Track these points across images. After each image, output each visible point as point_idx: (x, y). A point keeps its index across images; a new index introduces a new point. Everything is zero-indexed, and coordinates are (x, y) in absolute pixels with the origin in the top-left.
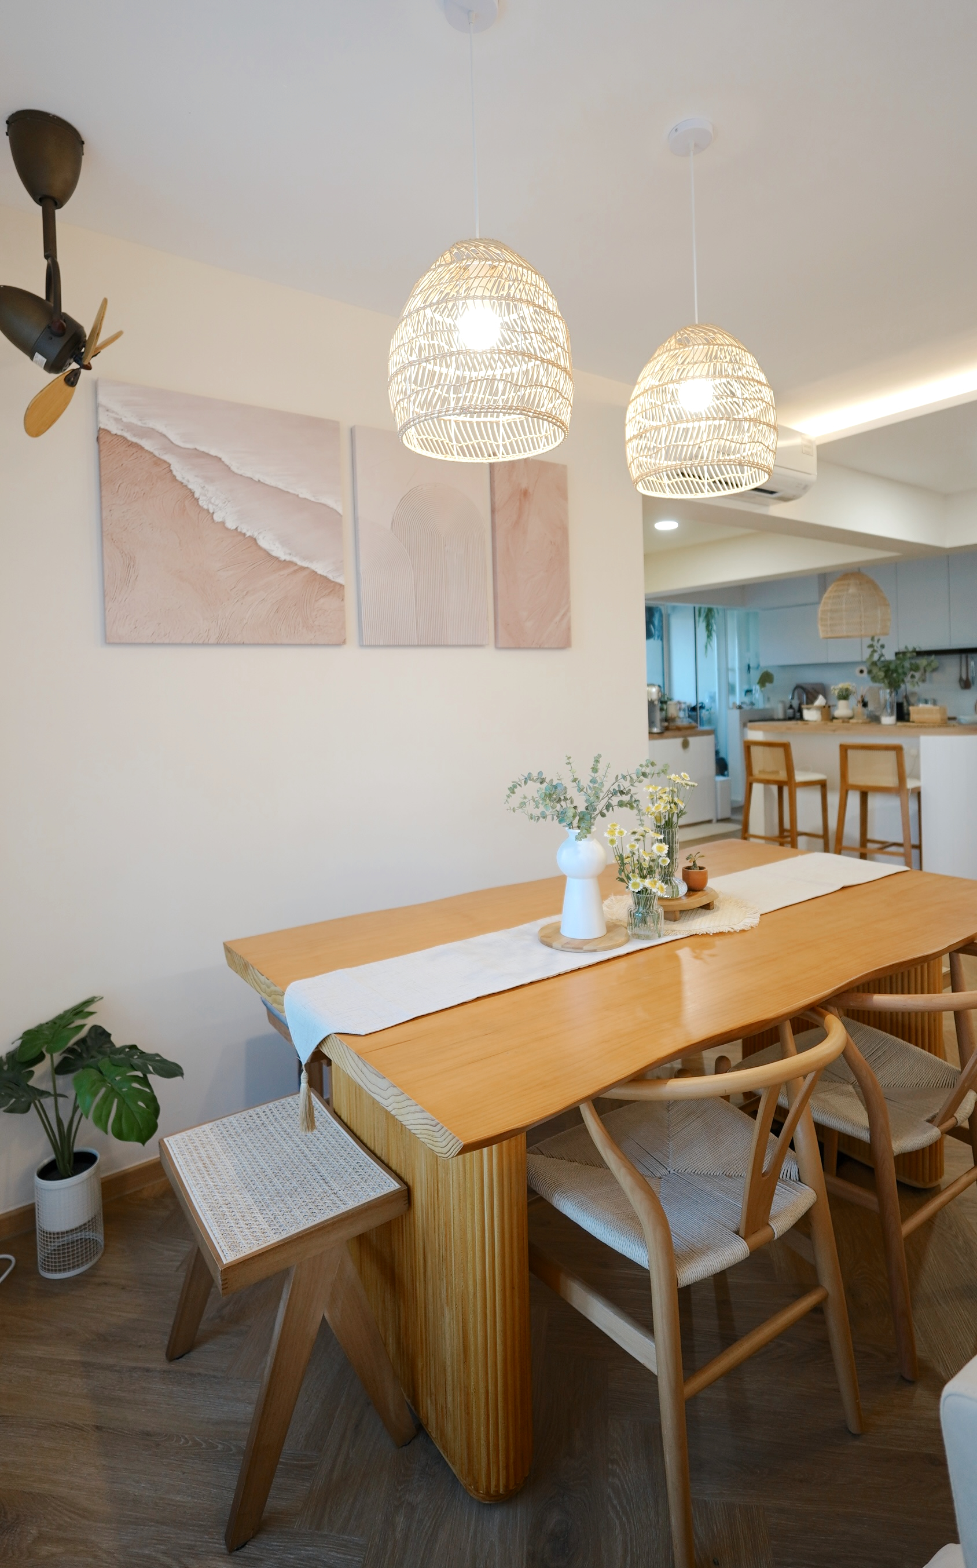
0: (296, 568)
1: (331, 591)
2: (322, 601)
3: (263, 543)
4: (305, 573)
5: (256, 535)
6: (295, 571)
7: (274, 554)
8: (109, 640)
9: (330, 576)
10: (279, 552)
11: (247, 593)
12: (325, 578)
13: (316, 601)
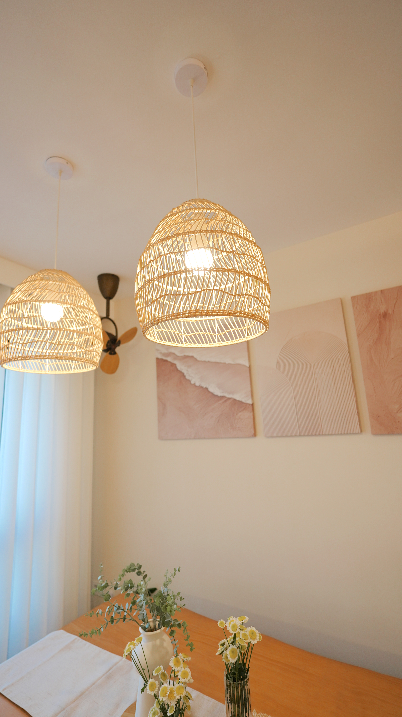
0: (226, 399)
1: (244, 408)
2: (240, 414)
3: (211, 390)
4: (230, 401)
5: (207, 386)
6: (226, 401)
7: (216, 394)
8: (161, 438)
9: (244, 401)
10: (218, 393)
11: (205, 414)
12: (241, 402)
13: (237, 414)
